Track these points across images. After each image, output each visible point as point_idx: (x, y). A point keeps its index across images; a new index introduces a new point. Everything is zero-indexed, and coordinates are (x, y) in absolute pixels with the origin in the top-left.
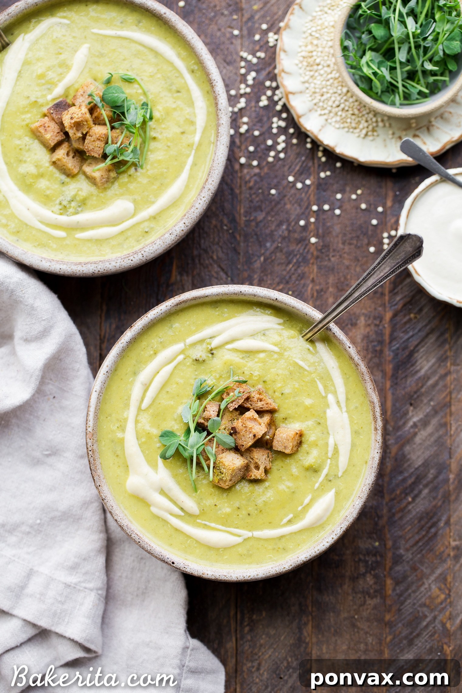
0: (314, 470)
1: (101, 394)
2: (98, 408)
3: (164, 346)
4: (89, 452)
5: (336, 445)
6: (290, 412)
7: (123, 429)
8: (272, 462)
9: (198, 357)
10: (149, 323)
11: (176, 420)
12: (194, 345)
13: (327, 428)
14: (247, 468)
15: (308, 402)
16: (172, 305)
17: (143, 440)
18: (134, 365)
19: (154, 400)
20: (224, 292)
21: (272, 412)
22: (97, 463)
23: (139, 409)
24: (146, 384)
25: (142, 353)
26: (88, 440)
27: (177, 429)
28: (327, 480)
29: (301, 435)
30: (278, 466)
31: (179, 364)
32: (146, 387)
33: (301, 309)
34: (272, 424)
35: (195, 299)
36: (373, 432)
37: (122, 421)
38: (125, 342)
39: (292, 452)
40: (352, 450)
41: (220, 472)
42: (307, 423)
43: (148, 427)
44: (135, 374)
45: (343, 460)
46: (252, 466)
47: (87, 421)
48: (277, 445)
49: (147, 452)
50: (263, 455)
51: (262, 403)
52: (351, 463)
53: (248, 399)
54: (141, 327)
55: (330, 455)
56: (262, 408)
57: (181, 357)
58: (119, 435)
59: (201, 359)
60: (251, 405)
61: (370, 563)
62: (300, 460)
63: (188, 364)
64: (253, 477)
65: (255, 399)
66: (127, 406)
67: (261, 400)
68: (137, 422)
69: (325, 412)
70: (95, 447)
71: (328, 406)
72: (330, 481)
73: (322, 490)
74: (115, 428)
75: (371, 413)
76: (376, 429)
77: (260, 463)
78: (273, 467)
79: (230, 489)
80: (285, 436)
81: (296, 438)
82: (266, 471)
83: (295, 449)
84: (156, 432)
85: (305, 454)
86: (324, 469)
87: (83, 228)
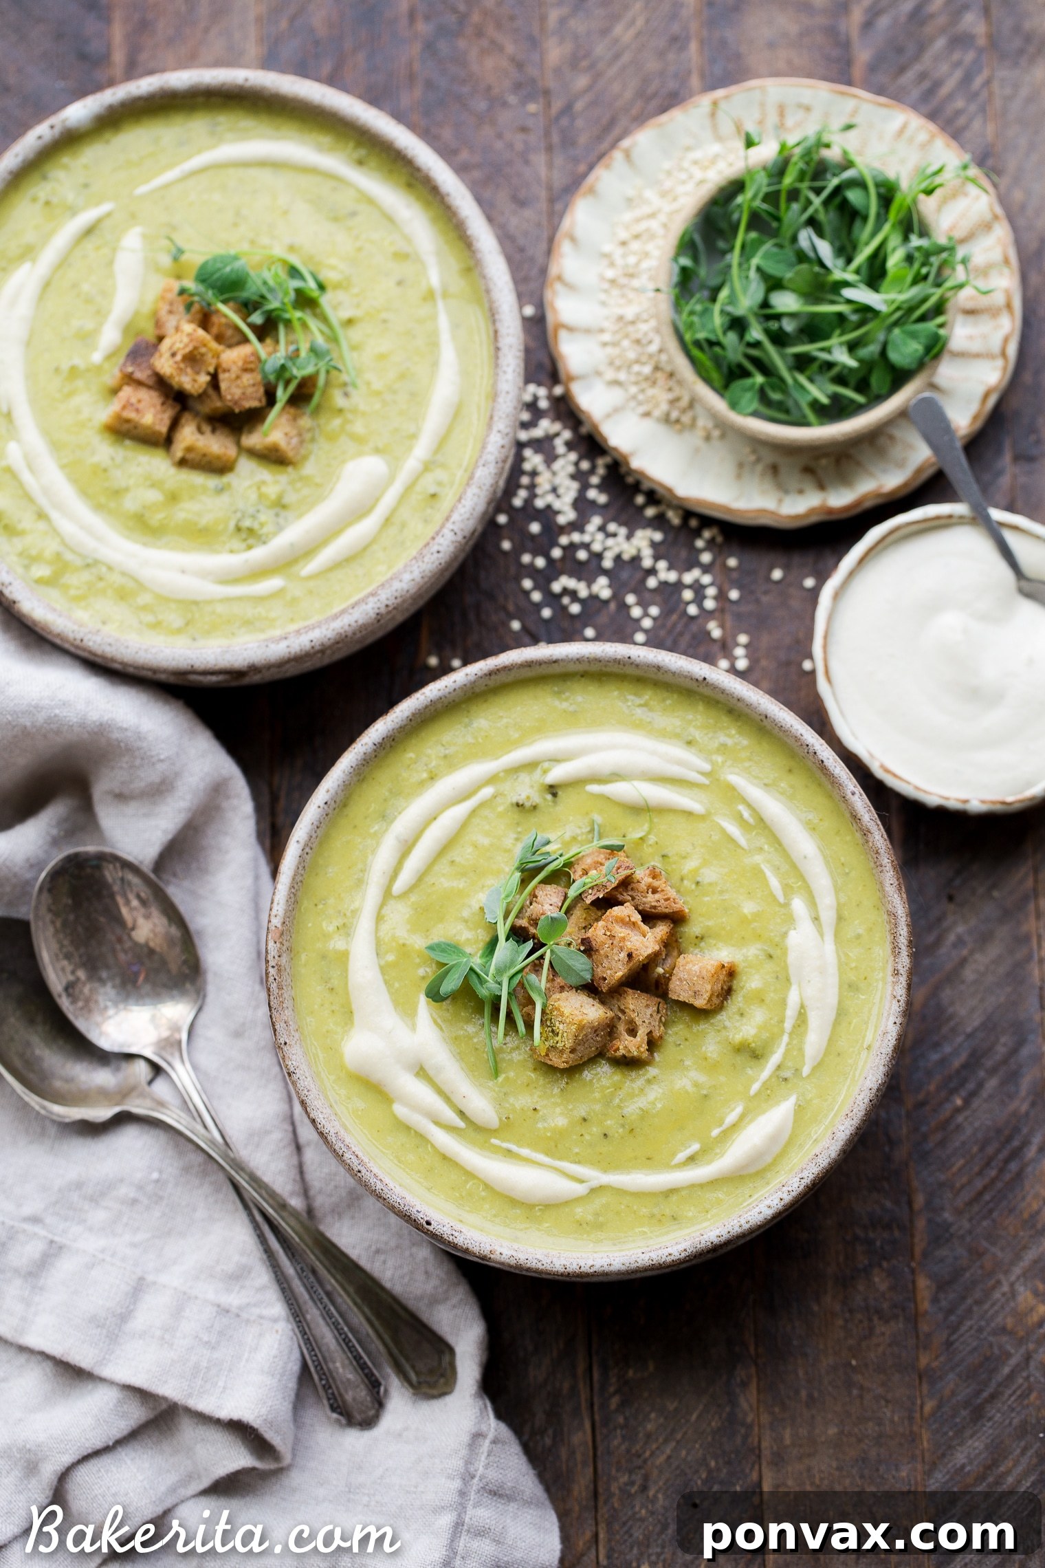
0: (753, 1053)
1: (307, 850)
2: (299, 878)
3: (451, 763)
4: (271, 970)
5: (802, 1006)
6: (710, 923)
7: (346, 929)
8: (664, 1025)
9: (521, 798)
10: (426, 707)
11: (466, 921)
12: (515, 770)
13: (785, 968)
14: (609, 1030)
15: (748, 908)
16: (480, 674)
17: (391, 958)
18: (385, 800)
19: (421, 878)
20: (592, 656)
21: (676, 919)
22: (285, 995)
23: (387, 894)
24: (406, 841)
25: (405, 775)
26: (271, 944)
27: (468, 940)
28: (778, 1077)
29: (731, 974)
30: (678, 1033)
31: (482, 805)
32: (406, 849)
33: (755, 704)
34: (671, 945)
35: (529, 664)
36: (890, 979)
37: (349, 914)
38: (370, 744)
39: (708, 1007)
40: (837, 1023)
41: (553, 1031)
42: (744, 951)
43: (402, 934)
44: (386, 817)
45: (814, 1040)
46: (622, 1028)
47: (272, 903)
48: (678, 990)
49: (397, 985)
50: (647, 1006)
51: (657, 896)
52: (831, 1047)
53: (626, 883)
54: (407, 713)
55: (788, 1025)
56: (655, 907)
57: (487, 791)
58: (338, 944)
59: (528, 804)
60: (633, 899)
61: (878, 1243)
62: (725, 1028)
63: (500, 809)
64: (622, 1052)
65: (643, 886)
66: (360, 883)
67: (655, 891)
68: (379, 918)
69: (785, 934)
70: (284, 960)
71: (790, 920)
72: (786, 1079)
73: (767, 1096)
74: (331, 928)
75: (889, 938)
76: (896, 973)
77: (638, 1021)
78: (666, 1037)
79: (572, 1071)
80: (696, 968)
81: (722, 977)
82: (653, 1044)
83: (716, 1001)
84: (419, 942)
85: (737, 1017)
86: (773, 1053)
87: (308, 551)
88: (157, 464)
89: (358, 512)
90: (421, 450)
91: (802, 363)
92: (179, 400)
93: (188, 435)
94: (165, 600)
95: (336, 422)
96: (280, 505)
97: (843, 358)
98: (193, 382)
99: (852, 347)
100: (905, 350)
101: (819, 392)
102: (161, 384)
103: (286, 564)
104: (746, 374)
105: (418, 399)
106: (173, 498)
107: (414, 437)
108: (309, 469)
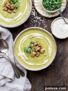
0: (46, 56)
3: (26, 35)
5: (49, 53)
6: (43, 47)
7: (19, 46)
12: (30, 36)
13: (48, 50)
14: (36, 54)
15: (46, 46)
16: (28, 29)
18: (21, 37)
19: (24, 43)
21: (41, 47)
22: (14, 51)
25: (23, 36)
27: (27, 47)
29: (44, 50)
30: (41, 54)
31: (28, 38)
32: (23, 41)
34: (41, 48)
36: (55, 52)
38: (20, 34)
41: (32, 54)
43: (22, 47)
44: (21, 39)
45: (50, 55)
48: (41, 52)
49: (22, 50)
50: (39, 53)
53: (38, 44)
56: (39, 46)
58: (18, 47)
59: (31, 38)
62: (44, 54)
64: (37, 56)
66: (20, 43)
68: (21, 46)
70: (14, 48)
71: (49, 47)
73: (47, 59)
75: (55, 49)
79: (33, 57)
80: (42, 50)
82: (39, 55)
83: (43, 52)
84: (23, 47)
87: (17, 19)
88: (6, 12)
89: (20, 17)
90: (25, 12)
91: (51, 7)
92: (8, 8)
93: (9, 11)
94: (6, 22)
95: (19, 10)
96: (15, 16)
97: (54, 7)
98: (9, 7)
99: (55, 6)
100: (58, 6)
101: (52, 9)
102: (7, 7)
103: (15, 20)
104: (47, 7)
105: (24, 9)
106: (7, 15)
107: (24, 11)
108: (17, 13)
